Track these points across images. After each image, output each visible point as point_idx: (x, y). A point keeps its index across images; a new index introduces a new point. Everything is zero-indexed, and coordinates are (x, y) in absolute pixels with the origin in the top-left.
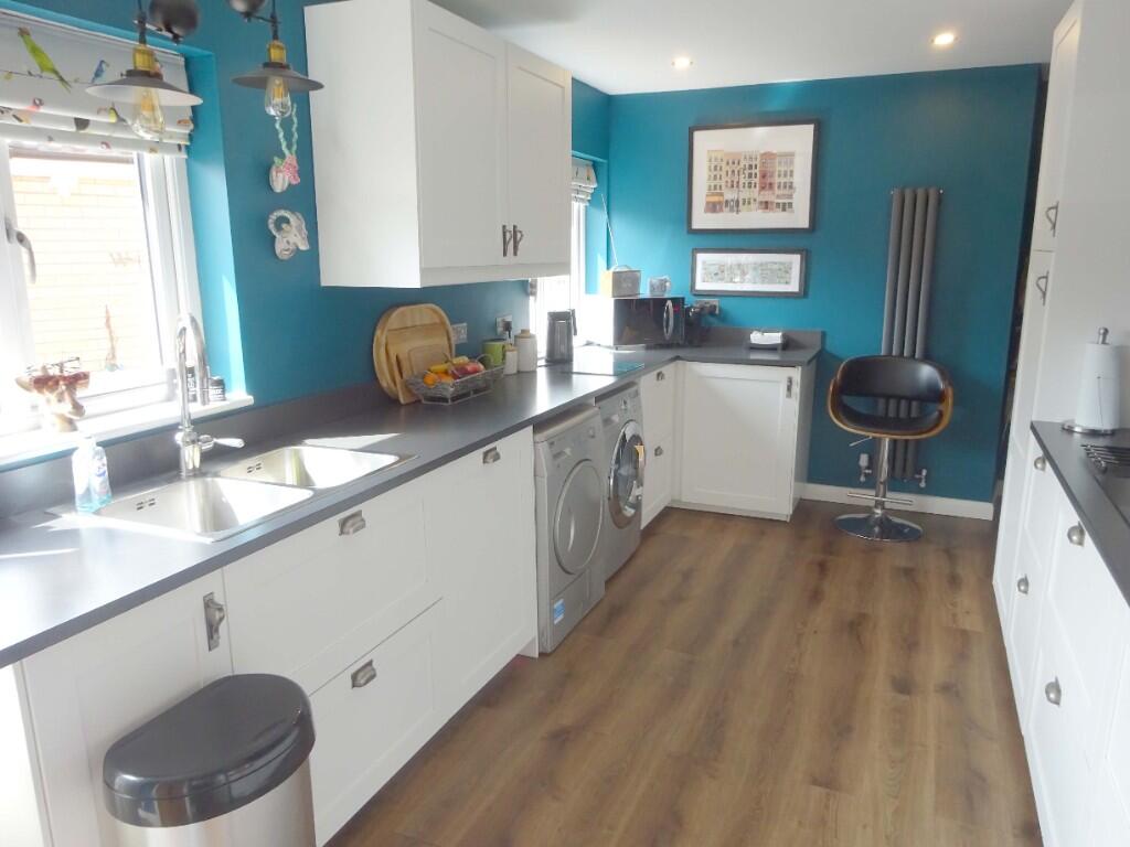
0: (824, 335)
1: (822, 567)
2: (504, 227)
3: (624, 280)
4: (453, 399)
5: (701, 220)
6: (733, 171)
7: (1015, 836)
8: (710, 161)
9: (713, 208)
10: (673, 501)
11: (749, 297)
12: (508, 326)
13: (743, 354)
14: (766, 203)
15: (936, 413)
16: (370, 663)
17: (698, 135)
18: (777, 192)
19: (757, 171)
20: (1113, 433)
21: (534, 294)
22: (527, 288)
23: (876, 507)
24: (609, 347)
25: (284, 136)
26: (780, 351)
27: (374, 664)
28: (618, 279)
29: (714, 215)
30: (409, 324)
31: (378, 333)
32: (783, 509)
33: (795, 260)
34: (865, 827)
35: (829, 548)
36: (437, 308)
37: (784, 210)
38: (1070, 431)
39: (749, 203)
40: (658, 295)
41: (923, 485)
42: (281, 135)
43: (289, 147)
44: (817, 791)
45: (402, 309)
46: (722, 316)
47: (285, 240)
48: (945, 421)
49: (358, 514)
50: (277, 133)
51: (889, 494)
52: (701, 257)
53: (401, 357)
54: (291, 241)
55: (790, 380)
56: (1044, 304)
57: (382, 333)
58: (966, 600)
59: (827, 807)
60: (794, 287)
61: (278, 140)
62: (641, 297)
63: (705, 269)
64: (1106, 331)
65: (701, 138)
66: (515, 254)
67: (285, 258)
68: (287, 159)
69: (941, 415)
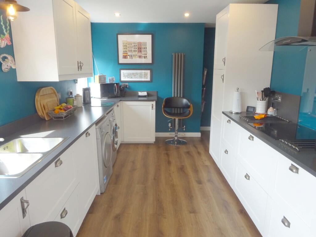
0: (157, 92)
1: (167, 155)
2: (78, 62)
3: (102, 78)
4: (65, 117)
5: (122, 60)
6: (130, 47)
7: (239, 214)
8: (123, 44)
9: (125, 57)
10: (122, 141)
11: (137, 82)
12: (71, 93)
13: (137, 98)
14: (140, 56)
15: (188, 111)
16: (65, 209)
17: (119, 36)
18: (143, 53)
19: (137, 47)
20: (241, 113)
21: (77, 83)
22: (75, 81)
23: (175, 137)
24: (99, 98)
25: (5, 27)
26: (147, 97)
27: (66, 209)
28: (100, 78)
29: (125, 59)
30: (45, 94)
31: (36, 97)
32: (153, 140)
33: (148, 72)
34: (207, 221)
35: (167, 150)
36: (53, 88)
37: (145, 58)
38: (232, 113)
39: (135, 56)
40: (111, 82)
41: (184, 130)
42: (3, 27)
43: (6, 31)
44: (192, 214)
45: (43, 89)
46: (129, 88)
47: (6, 65)
48: (191, 114)
49: (59, 159)
50: (2, 26)
51: (178, 133)
52: (122, 71)
53: (45, 105)
54: (9, 66)
55: (153, 105)
56: (223, 82)
57: (38, 97)
58: (204, 157)
59: (196, 218)
60: (149, 79)
61: (3, 29)
62: (107, 83)
63: (124, 75)
64: (238, 89)
65: (120, 37)
66: (81, 70)
67: (6, 71)
68: (6, 36)
69: (190, 111)
